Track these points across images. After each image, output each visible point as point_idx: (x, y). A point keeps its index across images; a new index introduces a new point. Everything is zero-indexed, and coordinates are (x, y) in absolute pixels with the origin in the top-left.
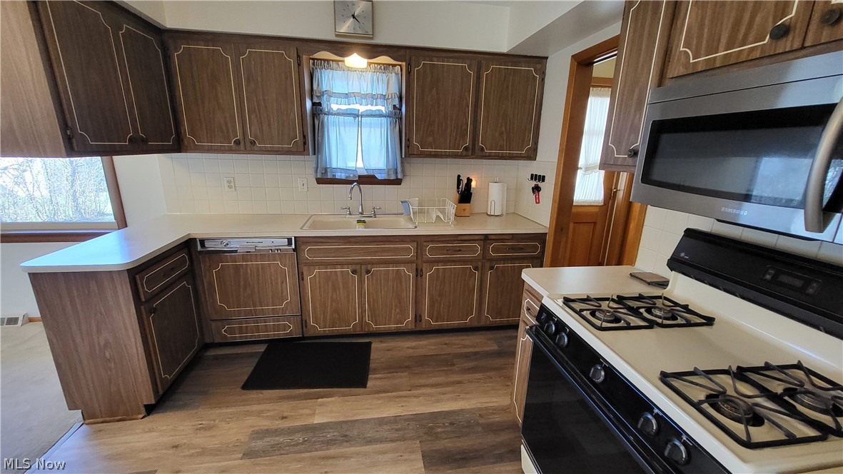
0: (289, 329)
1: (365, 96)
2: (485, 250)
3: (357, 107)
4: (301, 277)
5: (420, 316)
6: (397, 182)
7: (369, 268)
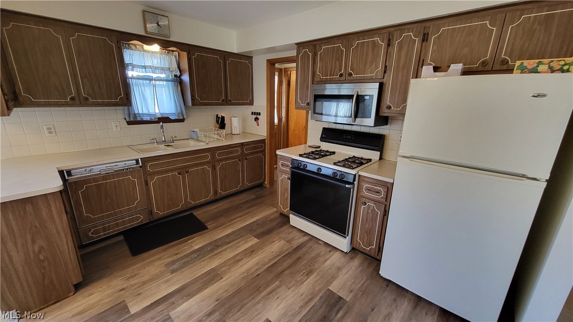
0: (141, 219)
1: (156, 68)
2: (242, 151)
3: (151, 74)
4: (147, 184)
5: (216, 191)
6: (182, 120)
7: (188, 170)
